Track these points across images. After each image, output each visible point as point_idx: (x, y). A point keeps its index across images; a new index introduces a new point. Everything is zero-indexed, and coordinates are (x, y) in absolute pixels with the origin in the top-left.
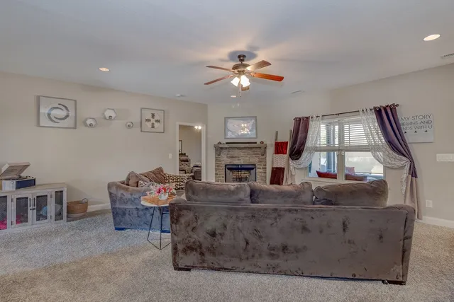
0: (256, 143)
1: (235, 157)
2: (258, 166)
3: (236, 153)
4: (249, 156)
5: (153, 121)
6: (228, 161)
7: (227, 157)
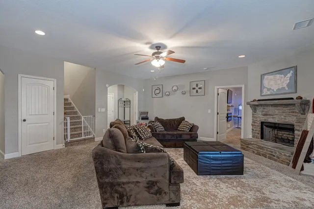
0: (292, 99)
1: (269, 115)
2: (296, 128)
3: (271, 110)
4: (284, 114)
5: (197, 88)
6: (263, 119)
7: (262, 115)
